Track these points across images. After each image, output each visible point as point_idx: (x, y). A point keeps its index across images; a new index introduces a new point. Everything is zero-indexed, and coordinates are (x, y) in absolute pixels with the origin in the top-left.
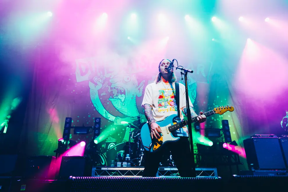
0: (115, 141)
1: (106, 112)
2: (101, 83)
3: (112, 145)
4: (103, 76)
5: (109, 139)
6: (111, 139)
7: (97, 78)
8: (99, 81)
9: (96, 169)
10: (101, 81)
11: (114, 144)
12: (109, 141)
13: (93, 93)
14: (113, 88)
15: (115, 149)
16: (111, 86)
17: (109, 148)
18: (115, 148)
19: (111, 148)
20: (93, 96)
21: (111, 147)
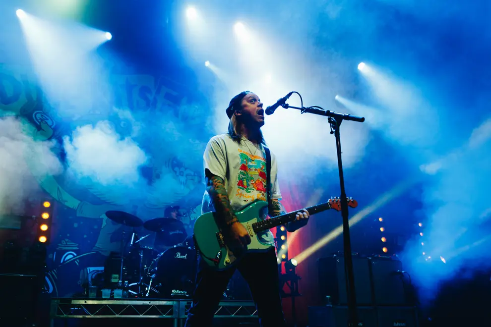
0: (77, 248)
1: (58, 189)
3: (71, 256)
5: (65, 243)
6: (68, 243)
7: (42, 116)
8: (46, 123)
9: (60, 302)
10: (50, 122)
11: (75, 255)
12: (63, 248)
15: (76, 264)
17: (64, 261)
18: (76, 262)
19: (67, 260)
21: (67, 258)
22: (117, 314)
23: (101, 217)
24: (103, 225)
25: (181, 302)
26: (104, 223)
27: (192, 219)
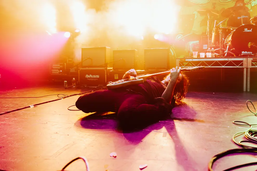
3: (180, 37)
9: (180, 60)
18: (183, 39)
22: (209, 66)
23: (194, 13)
24: (195, 18)
25: (248, 58)
26: (196, 17)
27: (252, 5)
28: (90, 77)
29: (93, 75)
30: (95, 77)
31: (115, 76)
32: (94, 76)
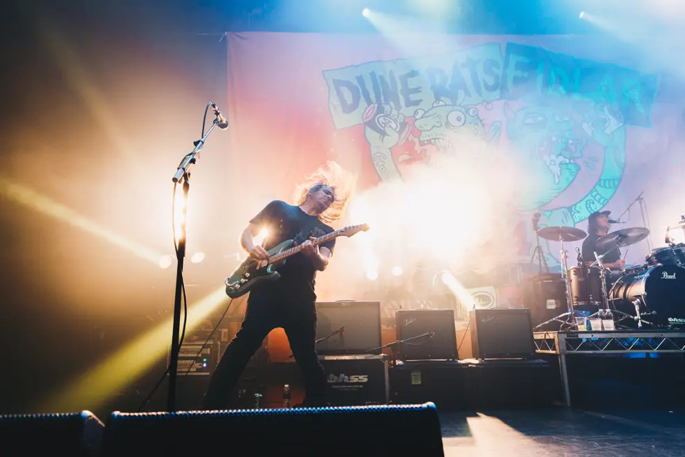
2: (395, 130)
4: (399, 113)
7: (384, 119)
8: (390, 127)
9: (567, 337)
10: (394, 125)
13: (378, 155)
14: (426, 142)
16: (419, 138)
20: (381, 163)
28: (340, 381)
29: (349, 376)
30: (356, 380)
31: (413, 378)
32: (352, 377)
